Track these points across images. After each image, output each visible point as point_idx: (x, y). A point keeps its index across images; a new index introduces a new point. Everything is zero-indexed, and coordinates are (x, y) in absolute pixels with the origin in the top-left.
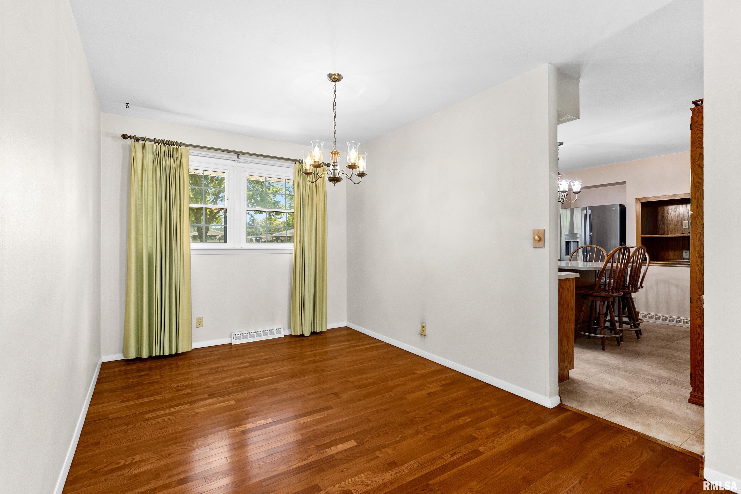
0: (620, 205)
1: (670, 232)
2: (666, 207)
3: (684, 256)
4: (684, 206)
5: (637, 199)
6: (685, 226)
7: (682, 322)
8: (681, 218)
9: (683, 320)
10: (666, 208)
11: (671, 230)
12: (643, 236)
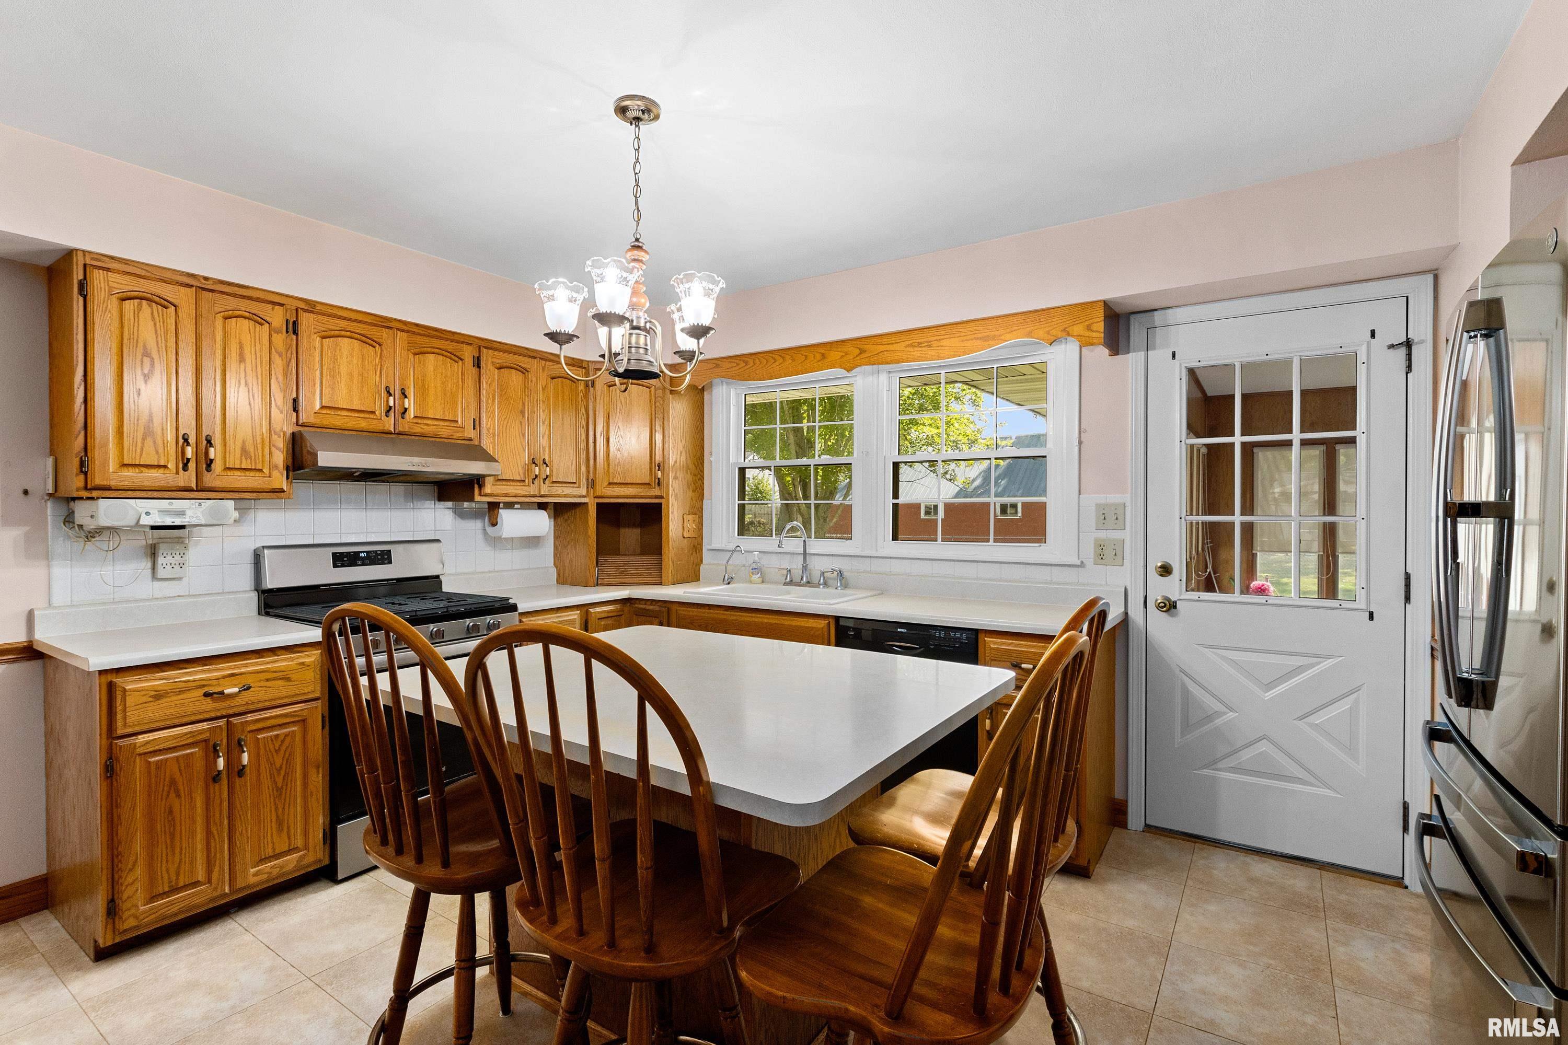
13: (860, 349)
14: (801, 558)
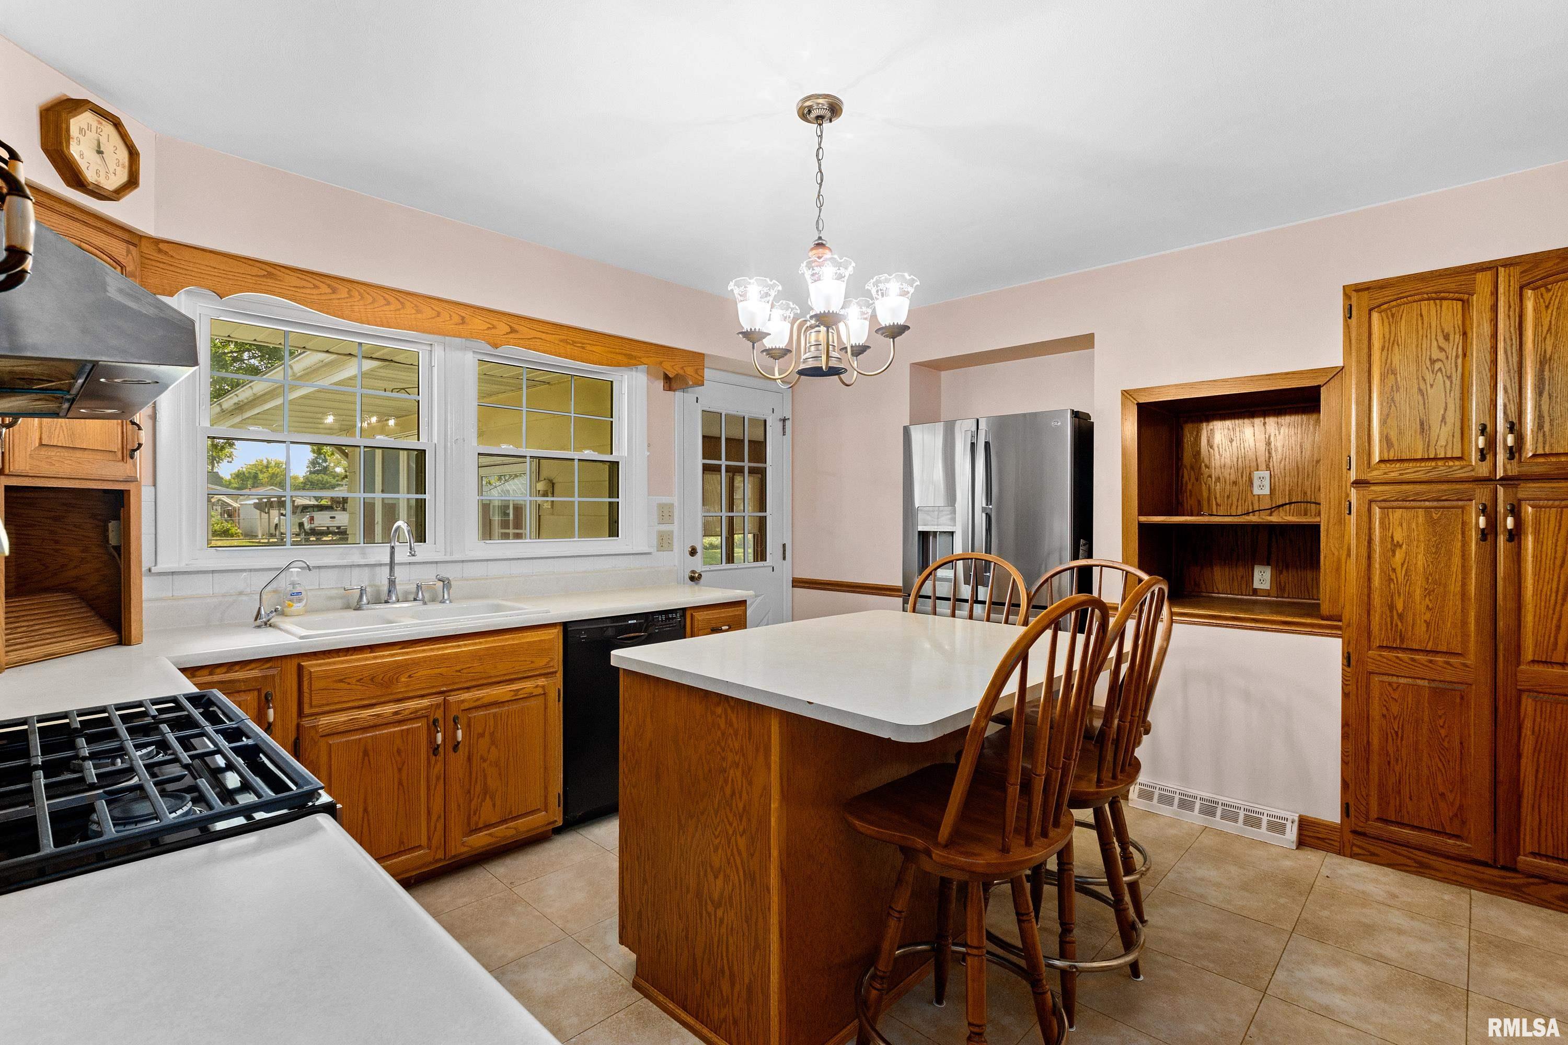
0: (1076, 414)
1: (1217, 504)
2: (1204, 424)
3: (1257, 585)
4: (1258, 421)
5: (1126, 394)
6: (1261, 487)
7: (1264, 824)
8: (1247, 462)
9: (1265, 819)
10: (1205, 428)
11: (1219, 501)
12: (1143, 519)
13: (511, 327)
14: (387, 569)
